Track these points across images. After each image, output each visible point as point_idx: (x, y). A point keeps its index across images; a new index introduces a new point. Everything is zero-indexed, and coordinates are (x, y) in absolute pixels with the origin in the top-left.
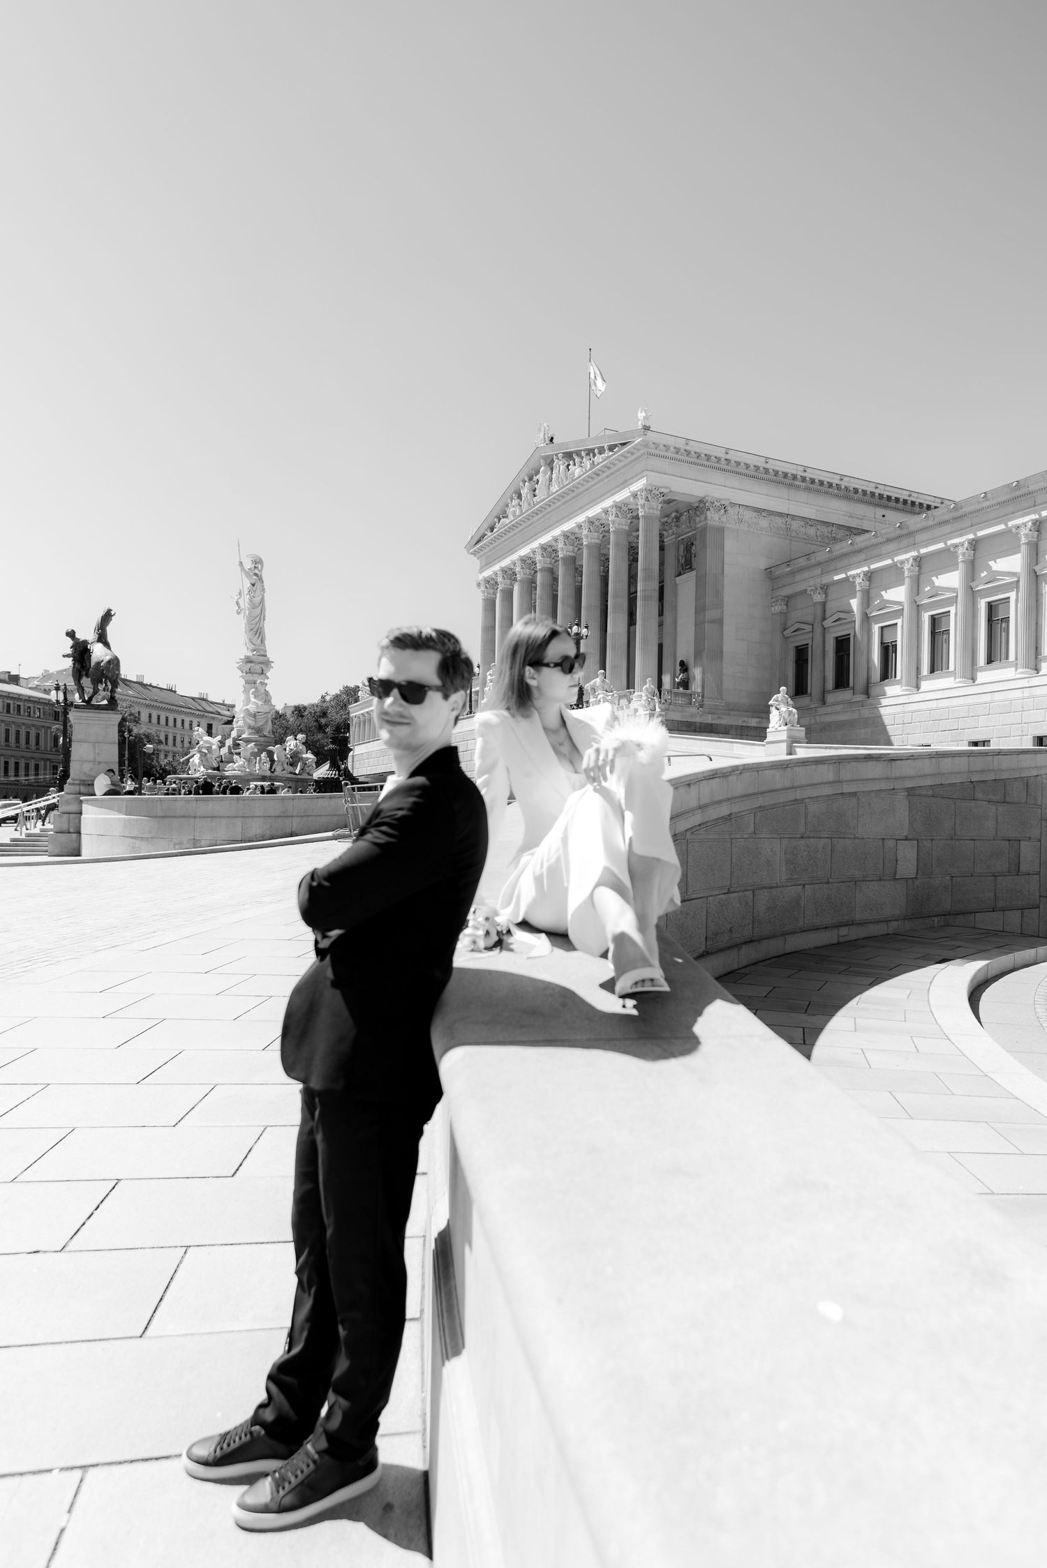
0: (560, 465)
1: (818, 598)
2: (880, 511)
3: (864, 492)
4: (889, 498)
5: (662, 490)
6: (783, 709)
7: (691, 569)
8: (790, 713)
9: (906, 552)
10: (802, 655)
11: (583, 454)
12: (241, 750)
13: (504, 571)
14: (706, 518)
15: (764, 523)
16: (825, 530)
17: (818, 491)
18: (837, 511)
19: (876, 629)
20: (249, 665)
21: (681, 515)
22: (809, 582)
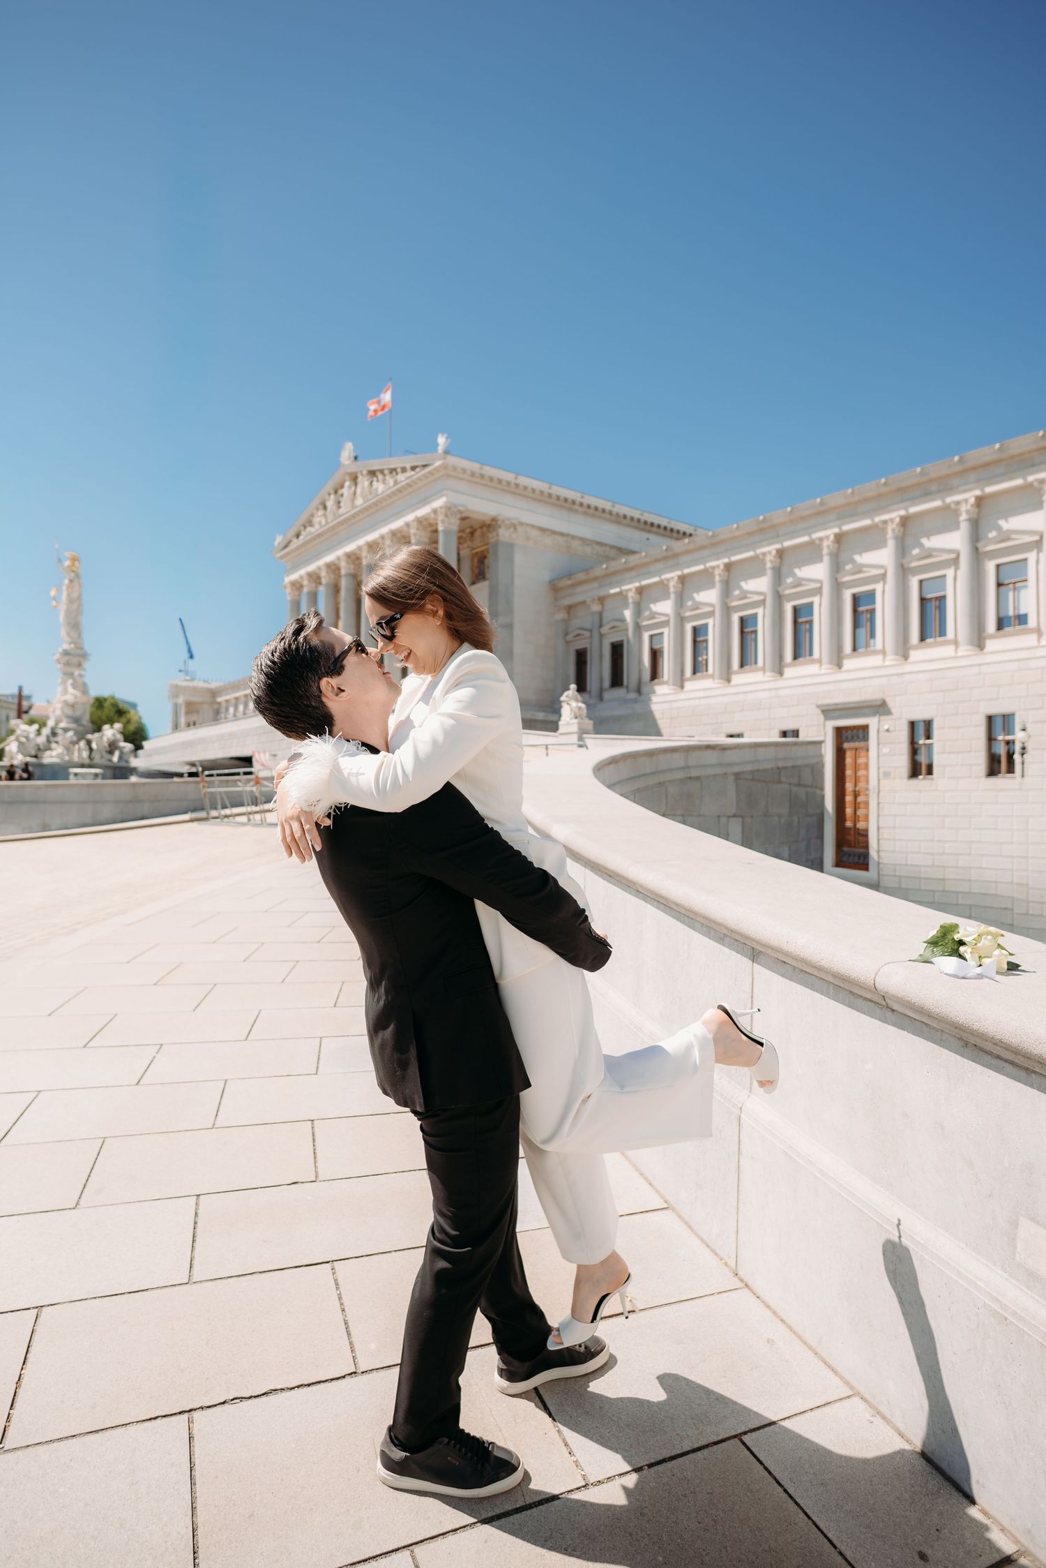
0: (364, 482)
1: (596, 608)
2: (645, 535)
3: (632, 519)
4: (652, 525)
5: (460, 508)
6: (574, 704)
7: (484, 578)
8: (580, 708)
9: (671, 571)
10: (581, 658)
11: (386, 472)
12: (59, 738)
13: (310, 575)
14: (498, 535)
15: (548, 540)
16: (599, 549)
17: (593, 516)
18: (610, 533)
19: (646, 636)
20: (67, 658)
21: (475, 530)
22: (586, 593)
